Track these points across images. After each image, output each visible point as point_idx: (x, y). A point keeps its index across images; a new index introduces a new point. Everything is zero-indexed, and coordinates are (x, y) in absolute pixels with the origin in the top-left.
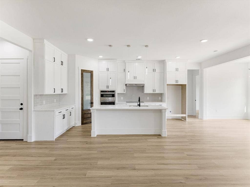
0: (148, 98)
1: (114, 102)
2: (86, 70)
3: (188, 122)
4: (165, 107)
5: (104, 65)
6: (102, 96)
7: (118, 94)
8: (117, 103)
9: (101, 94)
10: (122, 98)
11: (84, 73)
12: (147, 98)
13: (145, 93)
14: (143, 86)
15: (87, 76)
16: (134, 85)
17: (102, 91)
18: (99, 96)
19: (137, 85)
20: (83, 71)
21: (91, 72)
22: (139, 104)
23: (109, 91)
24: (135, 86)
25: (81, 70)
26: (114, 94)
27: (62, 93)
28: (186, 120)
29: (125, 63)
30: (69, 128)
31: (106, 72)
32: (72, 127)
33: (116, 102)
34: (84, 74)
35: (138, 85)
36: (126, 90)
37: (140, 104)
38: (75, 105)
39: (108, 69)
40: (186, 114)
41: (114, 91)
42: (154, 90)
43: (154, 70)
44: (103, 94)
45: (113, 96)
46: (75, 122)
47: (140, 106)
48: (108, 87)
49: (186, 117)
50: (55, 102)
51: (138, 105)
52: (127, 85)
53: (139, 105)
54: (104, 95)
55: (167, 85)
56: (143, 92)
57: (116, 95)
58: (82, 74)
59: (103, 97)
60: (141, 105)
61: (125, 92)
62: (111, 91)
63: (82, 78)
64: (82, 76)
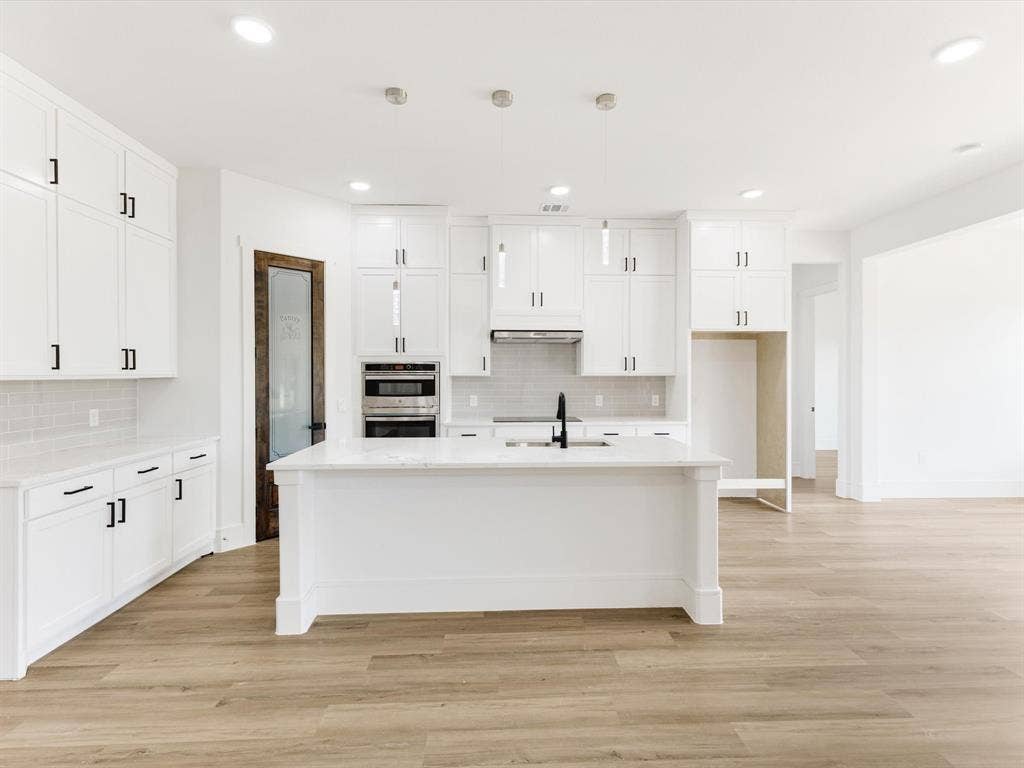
0: (599, 401)
1: (432, 418)
2: (283, 257)
3: (794, 515)
4: (684, 442)
5: (384, 232)
6: (371, 389)
7: (454, 378)
8: (448, 427)
9: (367, 382)
10: (474, 400)
11: (272, 271)
12: (594, 401)
13: (585, 377)
14: (577, 342)
15: (289, 288)
16: (532, 335)
17: (369, 367)
18: (359, 387)
19: (548, 335)
20: (265, 262)
21: (314, 269)
22: (558, 433)
23: (405, 367)
24: (536, 341)
25: (257, 253)
26: (433, 382)
27: (130, 374)
28: (785, 507)
29: (488, 227)
30: (176, 570)
31: (390, 271)
32: (199, 556)
33: (445, 420)
34: (270, 275)
35: (552, 335)
36: (492, 359)
37: (564, 433)
38: (219, 440)
39: (401, 257)
40: (785, 477)
41: (431, 367)
42: (629, 362)
43: (630, 264)
44: (377, 381)
45: (429, 388)
46: (218, 532)
47: (564, 446)
48: (400, 344)
49: (785, 490)
50: (94, 421)
51: (555, 439)
52: (496, 334)
53: (562, 440)
54: (381, 385)
55: (696, 335)
56: (575, 373)
57: (444, 386)
58: (261, 277)
59: (378, 395)
60: (570, 437)
61: (487, 373)
62: (415, 367)
63: (260, 298)
64: (259, 284)
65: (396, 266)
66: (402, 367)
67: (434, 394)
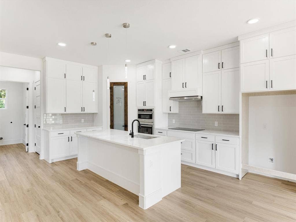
0: (216, 124)
1: (151, 126)
2: (117, 83)
5: (141, 71)
8: (156, 129)
10: (174, 121)
14: (201, 100)
15: (119, 90)
21: (125, 84)
23: (146, 110)
25: (110, 83)
26: (152, 115)
27: (83, 112)
31: (142, 82)
34: (114, 88)
39: (144, 77)
45: (151, 117)
53: (132, 135)
57: (155, 116)
59: (141, 118)
62: (148, 110)
63: (111, 94)
64: (111, 90)
65: (144, 80)
67: (152, 119)
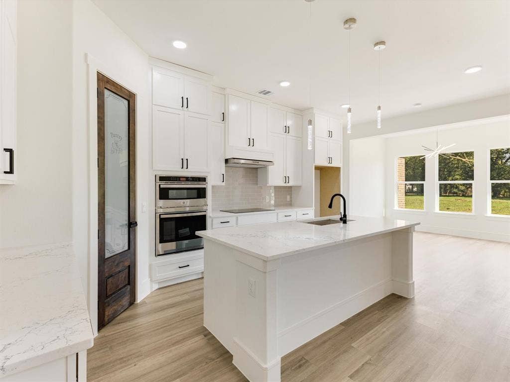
2: (114, 83)
6: (164, 194)
7: (213, 187)
9: (161, 189)
11: (106, 93)
14: (260, 168)
18: (155, 194)
19: (259, 163)
20: (103, 84)
21: (130, 99)
26: (204, 189)
29: (225, 95)
31: (178, 112)
33: (210, 213)
36: (226, 176)
42: (287, 179)
44: (168, 189)
51: (341, 219)
56: (257, 184)
57: (209, 193)
58: (100, 96)
59: (168, 199)
61: (224, 184)
62: (193, 179)
63: (100, 115)
65: (181, 108)
66: (185, 179)
67: (205, 198)
